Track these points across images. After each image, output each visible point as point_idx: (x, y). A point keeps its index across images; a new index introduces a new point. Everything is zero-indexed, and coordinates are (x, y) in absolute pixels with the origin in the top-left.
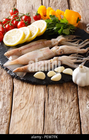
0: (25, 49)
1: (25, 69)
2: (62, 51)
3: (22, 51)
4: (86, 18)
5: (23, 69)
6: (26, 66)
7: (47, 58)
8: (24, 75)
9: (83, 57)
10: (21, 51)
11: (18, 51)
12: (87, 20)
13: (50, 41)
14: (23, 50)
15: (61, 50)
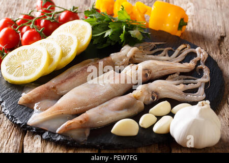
0: (62, 82)
1: (85, 120)
2: (147, 72)
3: (57, 87)
4: (199, 23)
5: (81, 122)
6: (84, 114)
7: (121, 90)
8: (87, 134)
9: (194, 78)
10: (54, 88)
11: (48, 88)
12: (202, 26)
13: (108, 59)
14: (59, 84)
15: (144, 70)
